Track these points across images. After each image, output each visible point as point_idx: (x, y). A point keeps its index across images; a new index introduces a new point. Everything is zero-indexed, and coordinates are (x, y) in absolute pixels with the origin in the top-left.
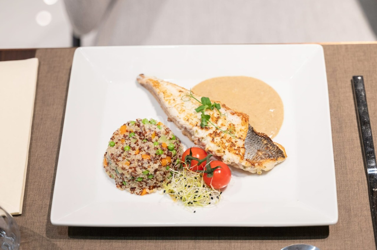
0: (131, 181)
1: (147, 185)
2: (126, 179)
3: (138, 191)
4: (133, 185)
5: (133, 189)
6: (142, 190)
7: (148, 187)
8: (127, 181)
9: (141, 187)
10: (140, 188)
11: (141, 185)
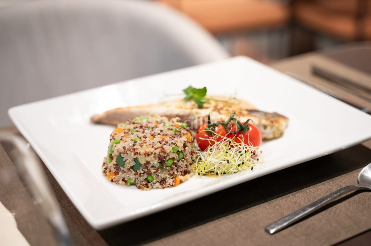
0: (160, 170)
1: (178, 171)
2: (153, 168)
3: (170, 181)
4: (163, 175)
5: (163, 182)
6: (174, 179)
7: (180, 173)
8: (155, 171)
9: (172, 175)
10: (172, 177)
11: (172, 173)
